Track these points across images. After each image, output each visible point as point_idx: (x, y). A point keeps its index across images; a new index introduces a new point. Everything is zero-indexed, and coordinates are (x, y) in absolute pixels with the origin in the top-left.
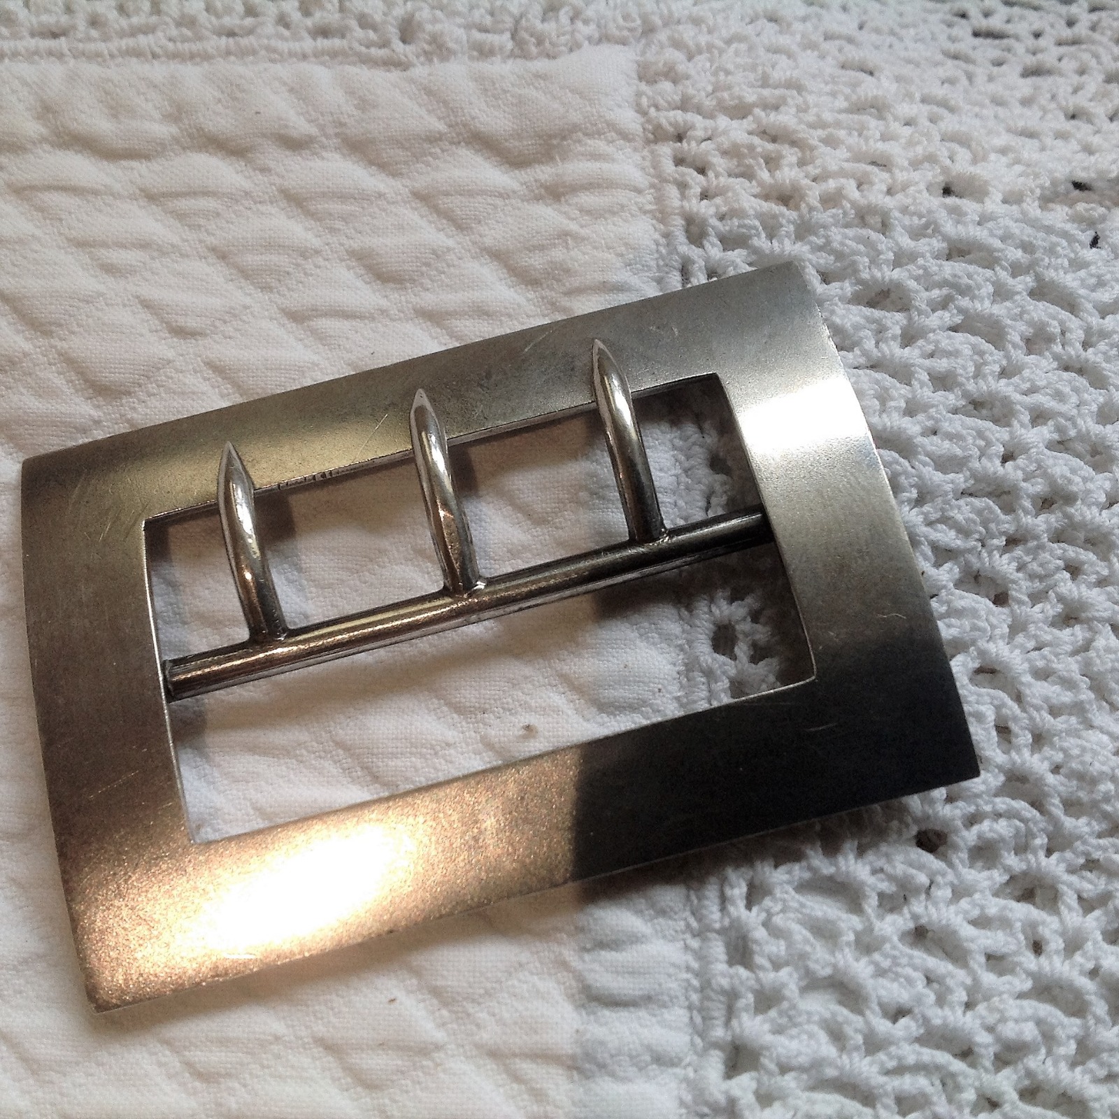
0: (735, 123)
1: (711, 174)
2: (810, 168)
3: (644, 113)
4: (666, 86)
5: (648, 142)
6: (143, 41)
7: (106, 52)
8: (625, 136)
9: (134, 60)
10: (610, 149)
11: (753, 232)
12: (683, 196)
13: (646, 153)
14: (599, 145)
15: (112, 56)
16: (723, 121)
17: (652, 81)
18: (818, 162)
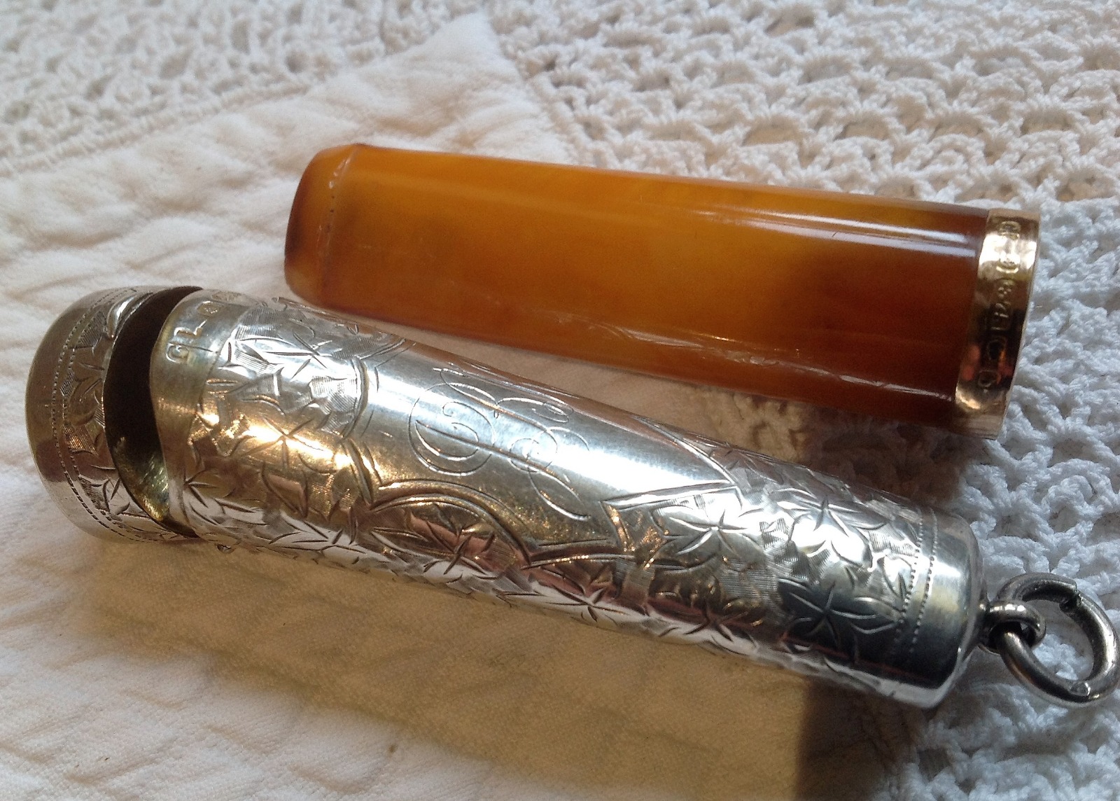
0: (591, 42)
1: (589, 86)
2: (664, 55)
3: (514, 58)
4: (522, 30)
5: (526, 79)
6: (75, 141)
7: (47, 160)
8: (506, 80)
9: (74, 160)
10: (499, 94)
11: (641, 114)
12: (573, 108)
13: (528, 87)
14: (489, 94)
15: (53, 162)
16: (580, 44)
17: (509, 31)
18: (669, 47)
